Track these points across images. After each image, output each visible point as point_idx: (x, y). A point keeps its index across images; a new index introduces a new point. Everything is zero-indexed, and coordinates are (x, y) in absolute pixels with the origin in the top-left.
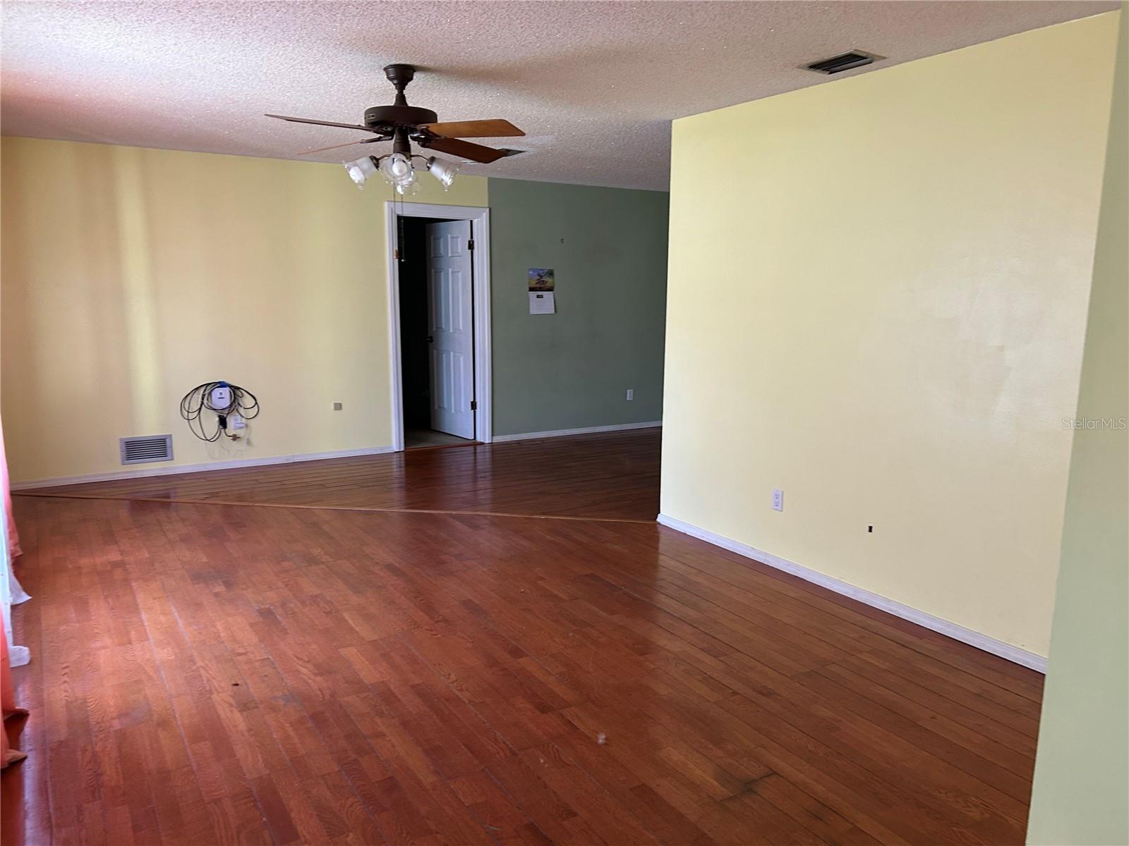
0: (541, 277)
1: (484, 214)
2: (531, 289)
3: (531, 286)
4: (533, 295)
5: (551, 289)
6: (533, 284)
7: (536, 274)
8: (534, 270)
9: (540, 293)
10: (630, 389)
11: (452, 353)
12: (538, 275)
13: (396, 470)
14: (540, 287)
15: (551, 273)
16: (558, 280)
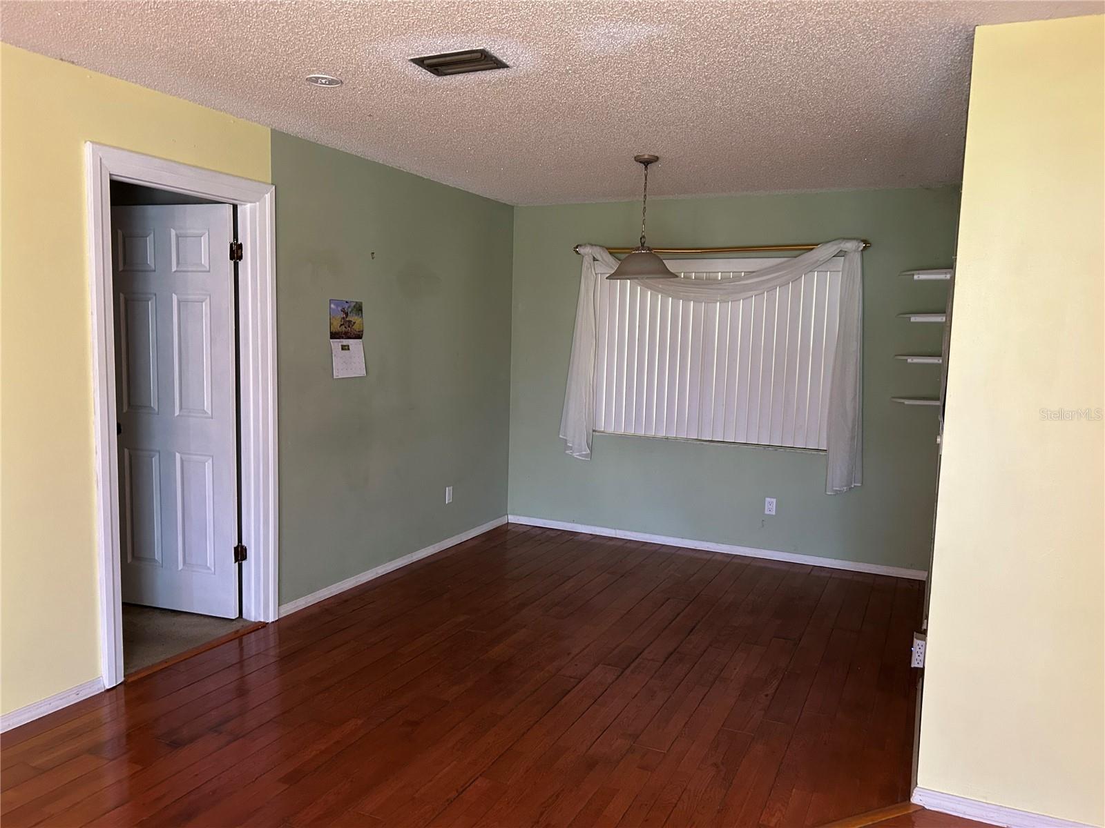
0: (347, 314)
1: (268, 196)
2: (334, 335)
3: (334, 330)
4: (336, 344)
5: (359, 337)
6: (337, 327)
7: (340, 309)
8: (337, 302)
9: (345, 342)
10: (448, 486)
11: (178, 455)
12: (343, 310)
13: (110, 728)
14: (346, 331)
15: (359, 309)
16: (368, 321)
